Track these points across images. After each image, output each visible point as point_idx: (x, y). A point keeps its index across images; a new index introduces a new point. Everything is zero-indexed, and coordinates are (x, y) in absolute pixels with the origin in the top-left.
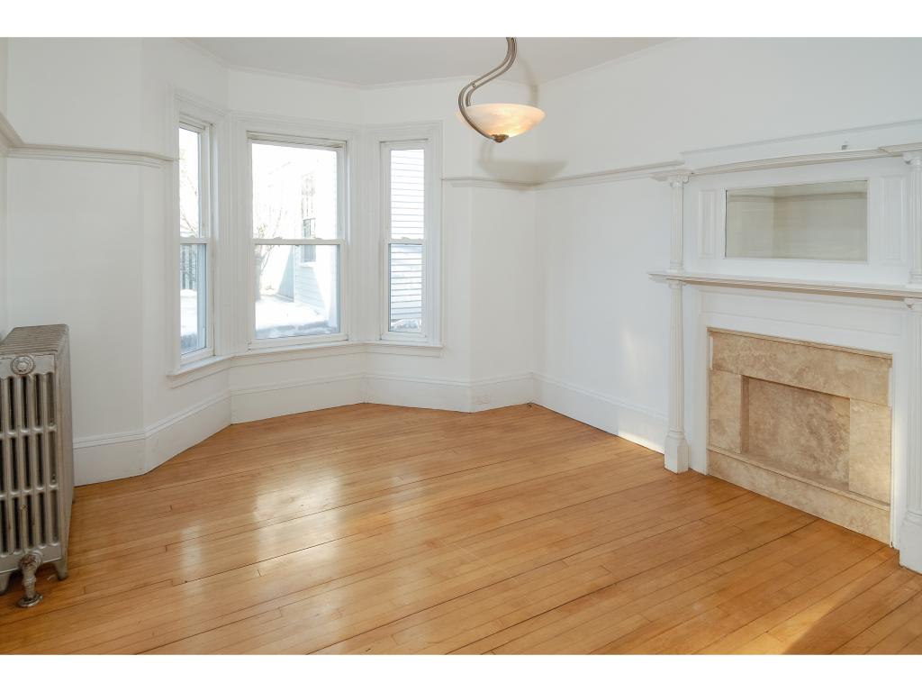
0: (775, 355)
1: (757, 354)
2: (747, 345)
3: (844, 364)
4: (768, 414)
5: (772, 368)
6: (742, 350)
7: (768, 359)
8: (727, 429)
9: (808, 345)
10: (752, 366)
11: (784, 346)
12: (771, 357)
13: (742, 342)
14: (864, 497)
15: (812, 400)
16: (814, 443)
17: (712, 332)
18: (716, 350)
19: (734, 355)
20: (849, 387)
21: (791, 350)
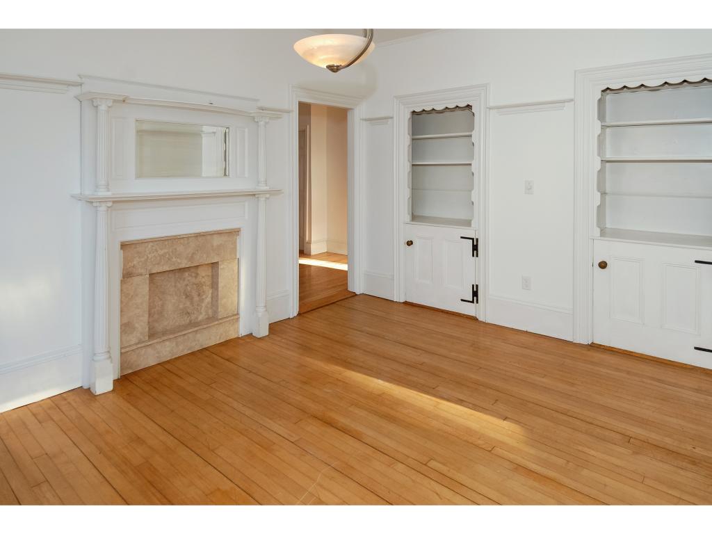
0: (176, 249)
1: (161, 252)
2: (154, 248)
3: (216, 241)
4: (157, 298)
5: (174, 259)
6: (150, 253)
7: (171, 254)
8: (137, 325)
9: (198, 235)
10: (158, 264)
11: (182, 241)
12: (172, 252)
13: (149, 246)
14: (227, 317)
15: (187, 274)
16: (188, 304)
17: (124, 246)
18: (126, 260)
19: (143, 259)
20: (218, 255)
21: (186, 242)
